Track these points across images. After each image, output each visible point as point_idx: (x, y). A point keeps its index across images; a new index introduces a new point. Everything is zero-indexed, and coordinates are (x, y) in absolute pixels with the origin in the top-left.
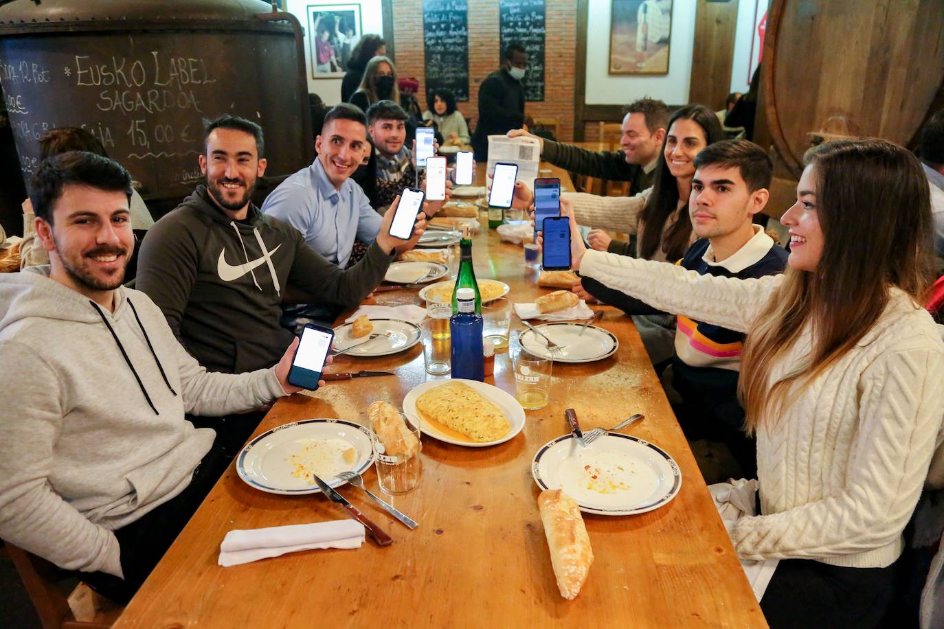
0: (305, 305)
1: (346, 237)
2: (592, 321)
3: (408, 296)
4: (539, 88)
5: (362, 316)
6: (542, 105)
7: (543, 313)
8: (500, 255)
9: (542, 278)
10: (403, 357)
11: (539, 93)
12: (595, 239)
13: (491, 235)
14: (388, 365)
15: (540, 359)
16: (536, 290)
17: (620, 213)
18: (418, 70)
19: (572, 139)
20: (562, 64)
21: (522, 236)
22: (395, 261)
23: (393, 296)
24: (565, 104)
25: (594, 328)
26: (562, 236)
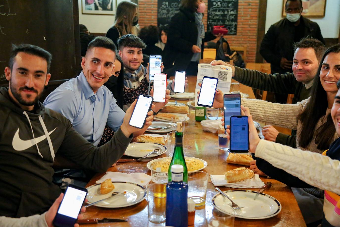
0: (69, 170)
1: (100, 124)
2: (263, 190)
3: (139, 166)
4: (233, 26)
5: (107, 180)
6: (235, 38)
7: (229, 183)
8: (203, 140)
9: (230, 158)
10: (133, 209)
11: (233, 29)
12: (267, 132)
13: (197, 127)
14: (124, 214)
15: (226, 216)
16: (226, 166)
17: (285, 115)
18: (153, 11)
19: (254, 61)
20: (250, 10)
21: (217, 128)
22: (132, 142)
23: (129, 166)
24: (251, 37)
25: (264, 195)
26: (243, 129)
